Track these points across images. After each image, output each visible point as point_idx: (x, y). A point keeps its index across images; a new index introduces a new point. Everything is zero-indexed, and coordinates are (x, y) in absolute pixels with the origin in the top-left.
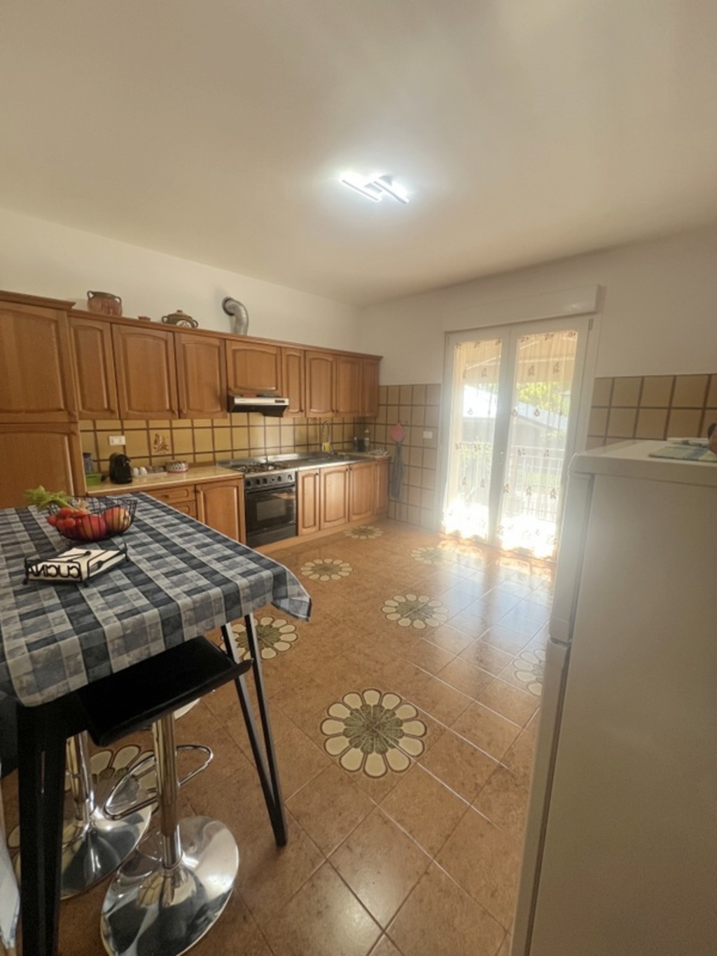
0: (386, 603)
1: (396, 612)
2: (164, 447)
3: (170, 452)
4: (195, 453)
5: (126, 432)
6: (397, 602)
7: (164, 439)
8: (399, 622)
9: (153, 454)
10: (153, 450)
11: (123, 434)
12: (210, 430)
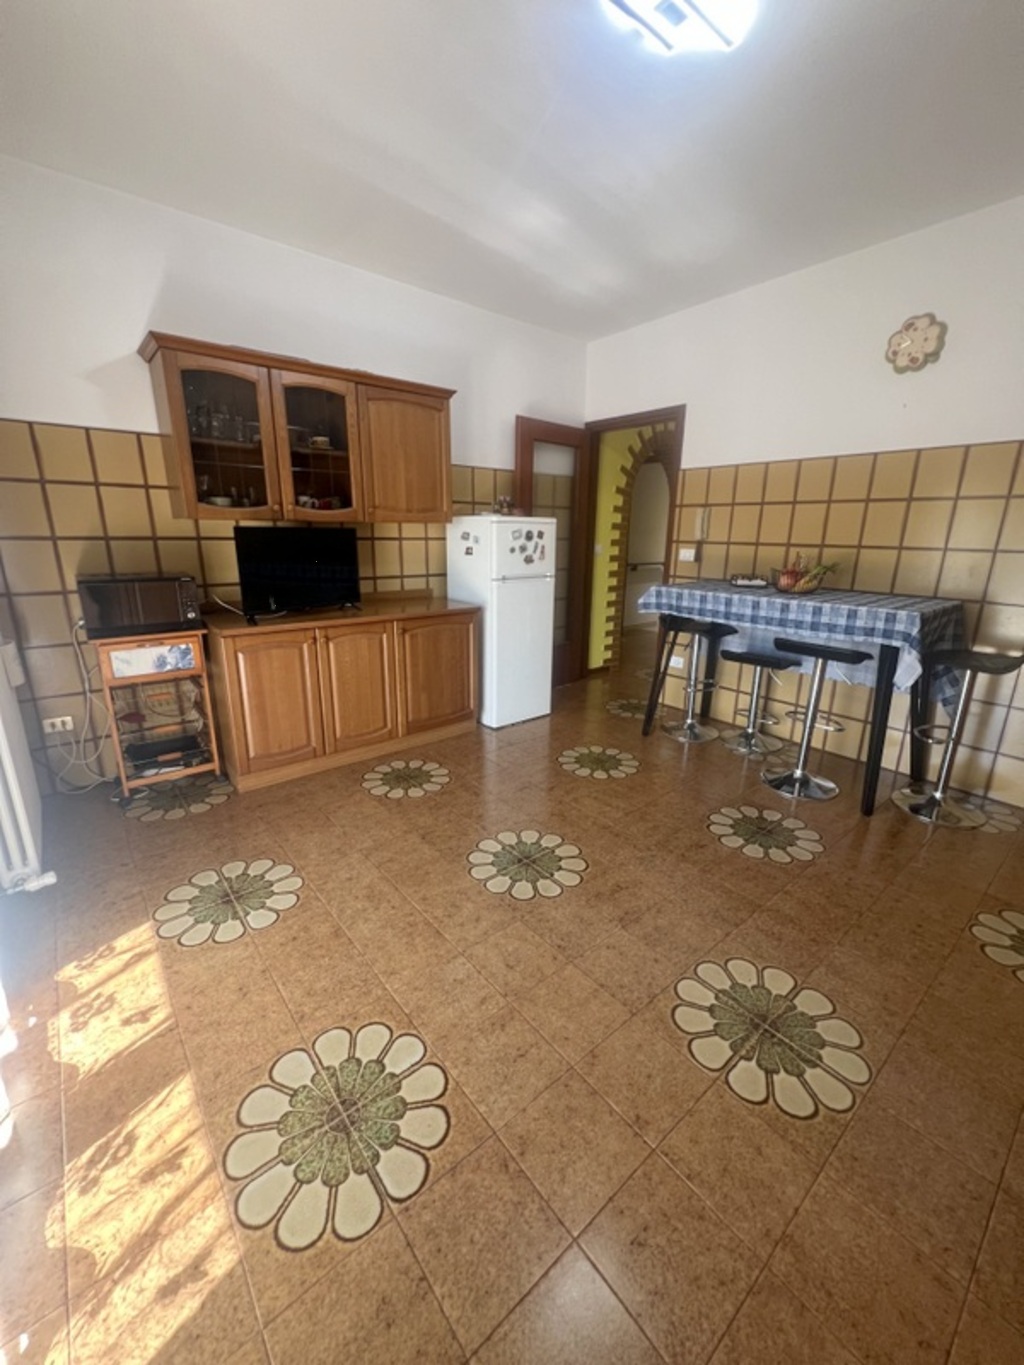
0: (577, 880)
1: (561, 859)
6: (555, 882)
8: (560, 840)
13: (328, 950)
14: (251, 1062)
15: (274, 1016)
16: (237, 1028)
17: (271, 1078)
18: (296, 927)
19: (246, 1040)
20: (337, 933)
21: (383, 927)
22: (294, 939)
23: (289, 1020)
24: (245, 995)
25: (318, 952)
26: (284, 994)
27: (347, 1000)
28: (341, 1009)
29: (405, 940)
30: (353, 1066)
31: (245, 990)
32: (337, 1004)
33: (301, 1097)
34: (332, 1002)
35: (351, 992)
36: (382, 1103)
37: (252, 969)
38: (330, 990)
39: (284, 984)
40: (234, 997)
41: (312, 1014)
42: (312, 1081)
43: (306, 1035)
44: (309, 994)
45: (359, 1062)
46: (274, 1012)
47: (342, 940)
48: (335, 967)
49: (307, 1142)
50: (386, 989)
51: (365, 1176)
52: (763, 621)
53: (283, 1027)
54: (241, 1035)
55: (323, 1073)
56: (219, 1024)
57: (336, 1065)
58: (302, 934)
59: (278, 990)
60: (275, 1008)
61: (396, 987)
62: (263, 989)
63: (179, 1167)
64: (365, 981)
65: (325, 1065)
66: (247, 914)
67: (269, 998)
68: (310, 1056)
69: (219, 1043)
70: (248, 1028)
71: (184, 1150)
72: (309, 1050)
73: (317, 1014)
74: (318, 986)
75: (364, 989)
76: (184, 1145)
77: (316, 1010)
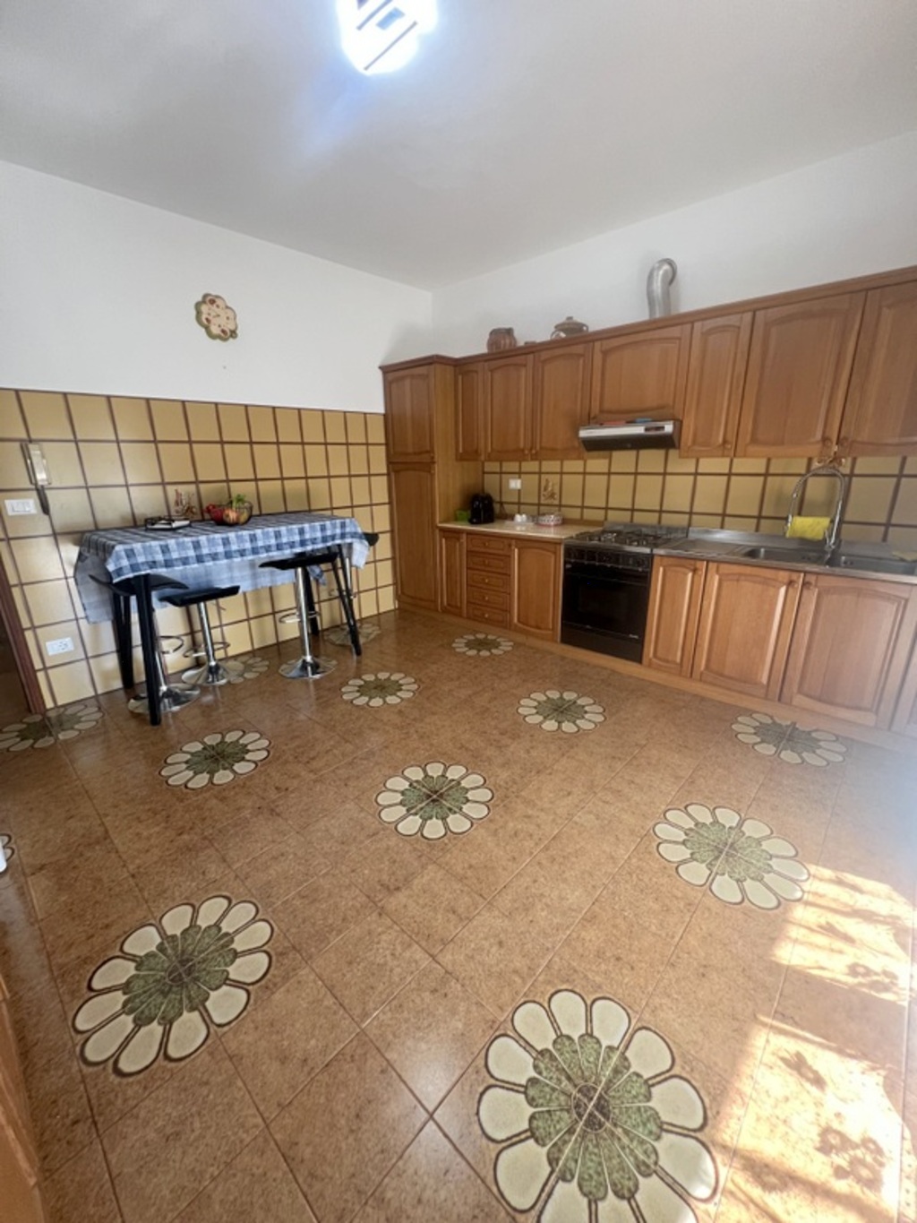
2: (552, 496)
3: (556, 502)
4: (583, 507)
5: (523, 476)
7: (553, 485)
9: (542, 502)
10: (542, 498)
11: (520, 478)
12: (606, 477)
13: (614, 917)
14: (746, 921)
15: (703, 927)
16: (734, 951)
17: (743, 901)
18: (603, 967)
19: (736, 937)
20: (590, 919)
21: (565, 881)
22: (618, 959)
23: (698, 913)
24: (705, 966)
25: (623, 926)
26: (681, 931)
27: (655, 880)
28: (665, 880)
29: (574, 859)
30: (697, 856)
31: (701, 970)
32: (662, 885)
33: (737, 876)
34: (663, 889)
35: (646, 880)
36: (706, 835)
37: (678, 980)
38: (654, 895)
39: (673, 937)
40: (715, 976)
41: (682, 898)
42: (723, 874)
43: (700, 895)
44: (668, 910)
45: (692, 854)
46: (701, 929)
47: (597, 909)
48: (631, 903)
49: (754, 862)
50: (629, 857)
51: (743, 829)
52: (263, 550)
53: (707, 915)
54: (736, 943)
55: (715, 870)
56: (744, 970)
57: (704, 865)
58: (608, 954)
59: (681, 938)
60: (698, 930)
61: (622, 852)
62: (688, 953)
63: (828, 923)
64: (630, 874)
65: (708, 872)
66: (610, 1048)
67: (693, 941)
68: (711, 884)
69: (756, 957)
70: (727, 941)
71: (821, 927)
72: (708, 885)
73: (680, 895)
74: (656, 907)
75: (638, 871)
76: (819, 929)
77: (677, 898)
